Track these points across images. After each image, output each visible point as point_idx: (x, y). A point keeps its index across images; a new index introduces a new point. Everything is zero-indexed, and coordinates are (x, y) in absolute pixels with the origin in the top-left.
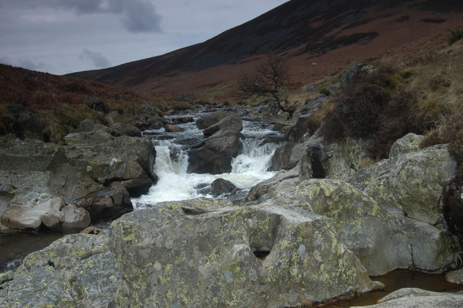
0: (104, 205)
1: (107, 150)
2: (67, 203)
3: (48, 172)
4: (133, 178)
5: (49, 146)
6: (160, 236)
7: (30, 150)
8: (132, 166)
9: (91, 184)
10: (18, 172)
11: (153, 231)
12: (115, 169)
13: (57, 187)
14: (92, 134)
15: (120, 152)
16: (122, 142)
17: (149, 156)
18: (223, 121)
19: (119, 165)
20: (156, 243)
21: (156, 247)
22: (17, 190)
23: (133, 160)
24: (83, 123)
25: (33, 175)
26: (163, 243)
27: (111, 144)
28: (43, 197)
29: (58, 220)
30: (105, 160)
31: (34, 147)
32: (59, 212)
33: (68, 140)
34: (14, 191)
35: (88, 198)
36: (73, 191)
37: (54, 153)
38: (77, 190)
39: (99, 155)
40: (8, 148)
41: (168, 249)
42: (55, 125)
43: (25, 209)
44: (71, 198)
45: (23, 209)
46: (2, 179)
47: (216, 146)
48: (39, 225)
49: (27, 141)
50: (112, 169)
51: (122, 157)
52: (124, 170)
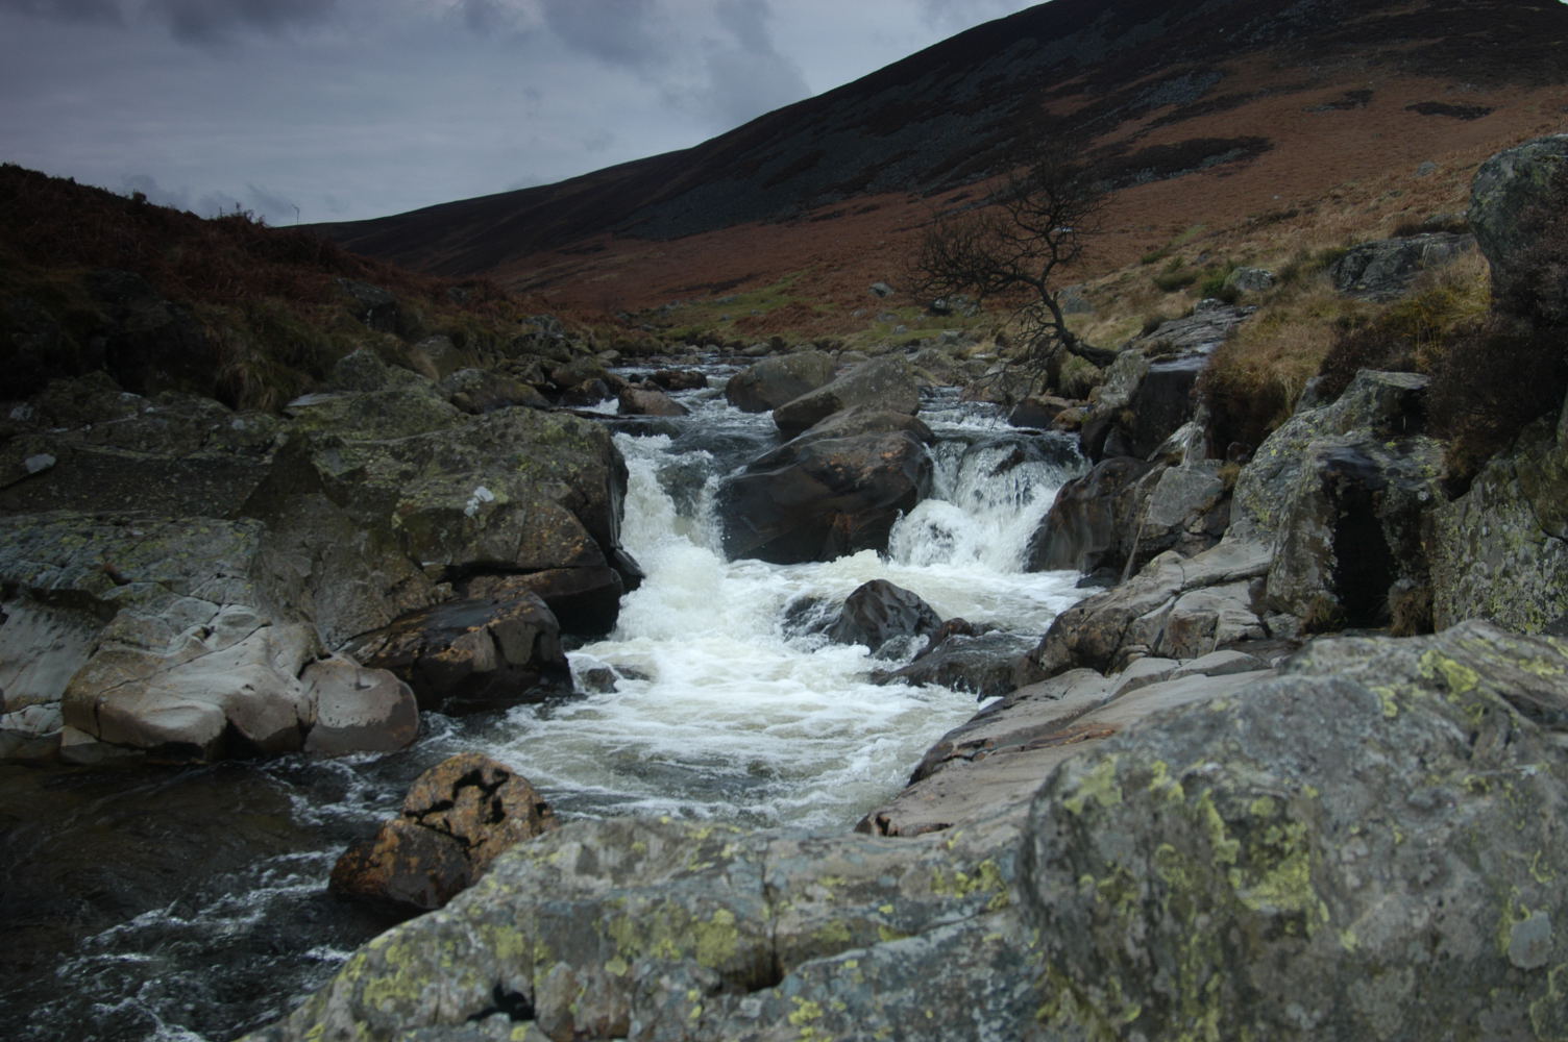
0: (469, 663)
1: (453, 457)
2: (327, 650)
3: (250, 521)
4: (551, 567)
5: (251, 422)
6: (1462, 876)
7: (176, 436)
8: (547, 521)
9: (408, 579)
10: (132, 517)
11: (1398, 837)
12: (484, 530)
13: (284, 585)
14: (394, 396)
15: (501, 466)
16: (510, 430)
17: (608, 488)
18: (850, 380)
19: (497, 514)
20: (1441, 927)
21: (1446, 955)
22: (129, 586)
23: (550, 498)
24: (346, 363)
25: (190, 531)
26: (1487, 927)
28: (233, 622)
29: (294, 715)
30: (446, 494)
31: (193, 426)
32: (296, 683)
33: (302, 416)
34: (115, 592)
35: (399, 635)
36: (341, 602)
38: (356, 601)
39: (423, 472)
40: (91, 424)
41: (1521, 970)
42: (255, 358)
43: (162, 667)
44: (330, 630)
45: (152, 667)
46: (70, 543)
47: (836, 466)
48: (217, 732)
49: (168, 401)
50: (472, 528)
51: (511, 484)
52: (519, 536)
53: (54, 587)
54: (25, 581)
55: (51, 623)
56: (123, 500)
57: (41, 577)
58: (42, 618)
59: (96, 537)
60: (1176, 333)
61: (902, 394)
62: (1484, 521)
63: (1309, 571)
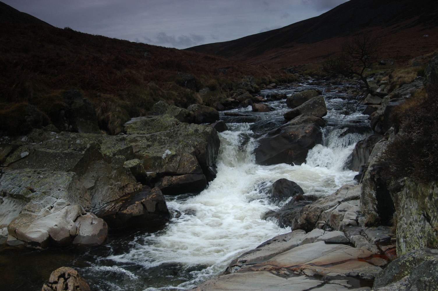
0: (131, 214)
1: (162, 140)
2: (85, 212)
3: (71, 173)
4: (186, 173)
5: (82, 141)
7: (63, 145)
8: (187, 160)
9: (128, 184)
12: (167, 163)
13: (79, 191)
15: (175, 143)
16: (179, 132)
17: (207, 148)
18: (304, 105)
19: (171, 158)
22: (35, 193)
23: (188, 152)
24: (156, 105)
25: (55, 176)
27: (167, 133)
28: (59, 204)
29: (68, 233)
30: (158, 152)
31: (67, 142)
32: (72, 223)
33: (128, 127)
35: (118, 203)
37: (85, 150)
38: (109, 192)
39: (153, 145)
40: (42, 141)
42: (117, 110)
43: (36, 218)
44: (100, 201)
45: (34, 218)
46: (24, 180)
47: (292, 135)
48: (45, 239)
49: (62, 135)
50: (164, 162)
51: (177, 149)
52: (178, 164)
53: (15, 194)
54: (8, 192)
55: (14, 203)
56: (44, 165)
57: (13, 190)
58: (12, 202)
59: (32, 177)
60: (404, 89)
61: (321, 109)
62: (406, 202)
63: (369, 204)
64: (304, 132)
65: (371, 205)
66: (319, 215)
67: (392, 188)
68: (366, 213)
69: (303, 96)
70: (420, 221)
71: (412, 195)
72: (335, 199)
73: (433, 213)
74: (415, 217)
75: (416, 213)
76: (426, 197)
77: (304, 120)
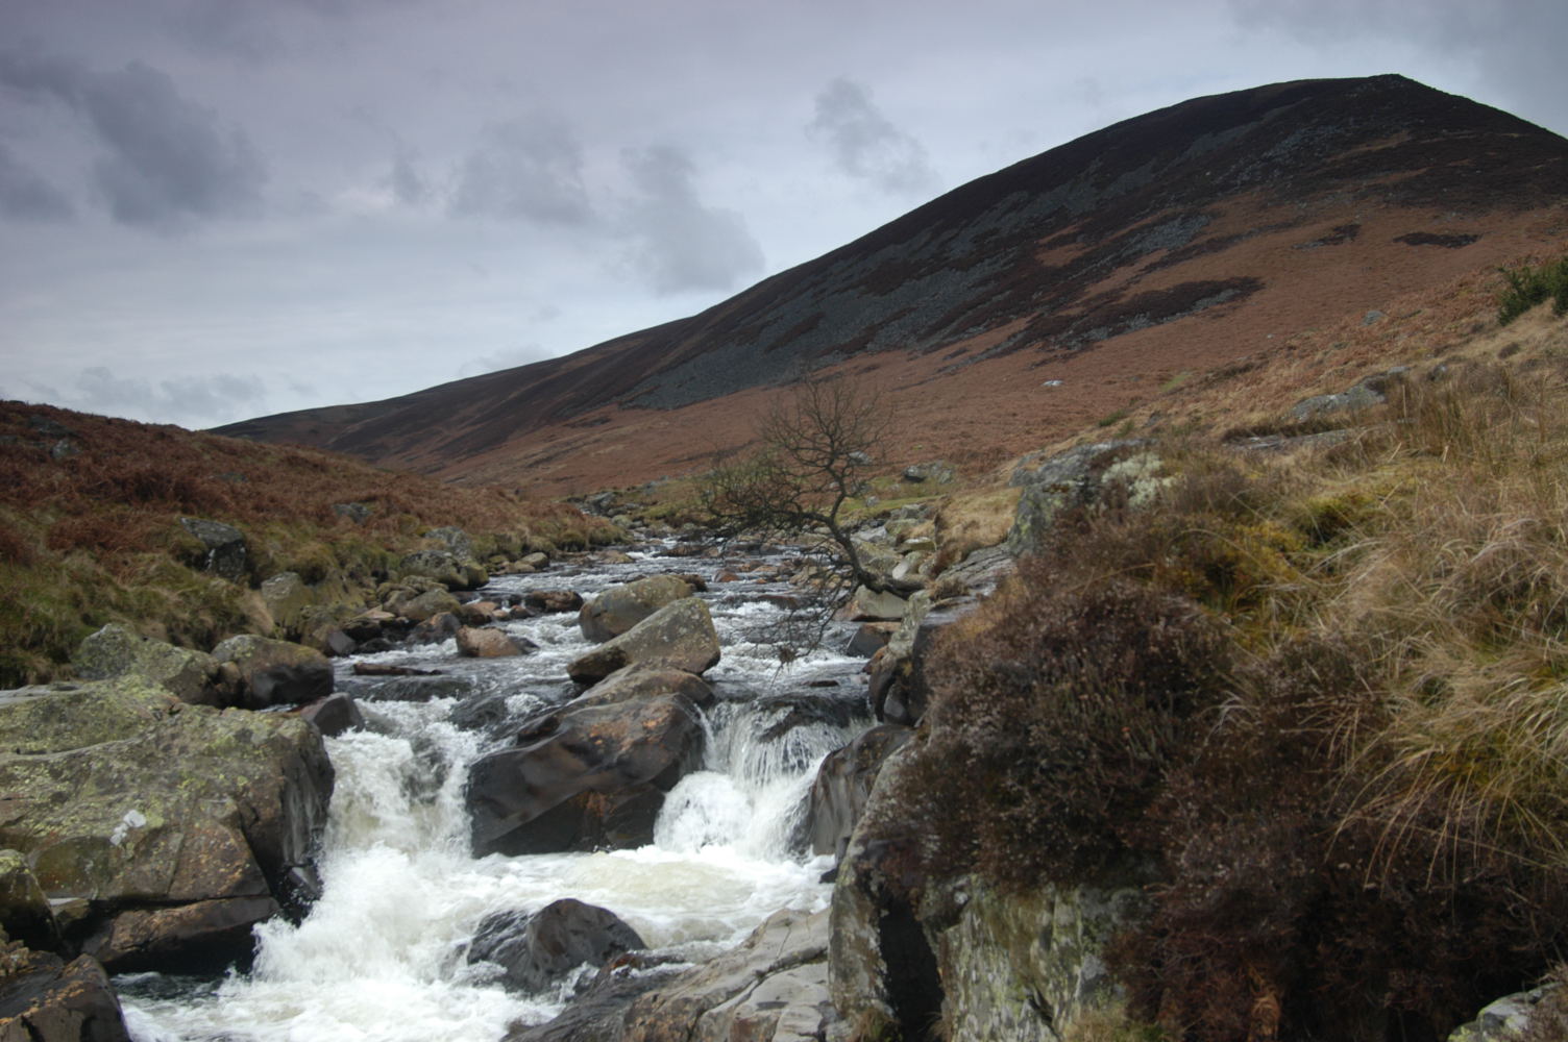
1: (110, 775)
4: (206, 897)
8: (207, 844)
12: (132, 860)
15: (160, 783)
16: (176, 742)
17: (284, 801)
19: (149, 839)
23: (213, 817)
24: (93, 641)
27: (131, 747)
30: (95, 820)
39: (78, 793)
47: (596, 738)
50: (120, 858)
51: (169, 805)
52: (172, 863)
60: (977, 567)
61: (698, 642)
62: (973, 962)
63: (858, 977)
64: (640, 726)
65: (864, 977)
66: (690, 1025)
67: (932, 912)
68: (849, 1007)
69: (636, 598)
70: (1021, 1025)
71: (991, 934)
72: (746, 965)
73: (1058, 994)
74: (1005, 1008)
75: (1009, 997)
76: (1031, 939)
77: (639, 683)
